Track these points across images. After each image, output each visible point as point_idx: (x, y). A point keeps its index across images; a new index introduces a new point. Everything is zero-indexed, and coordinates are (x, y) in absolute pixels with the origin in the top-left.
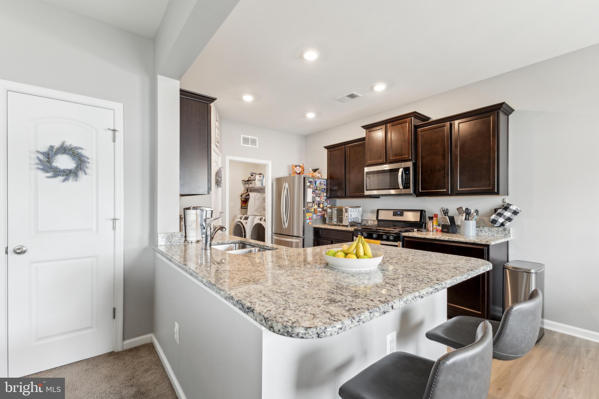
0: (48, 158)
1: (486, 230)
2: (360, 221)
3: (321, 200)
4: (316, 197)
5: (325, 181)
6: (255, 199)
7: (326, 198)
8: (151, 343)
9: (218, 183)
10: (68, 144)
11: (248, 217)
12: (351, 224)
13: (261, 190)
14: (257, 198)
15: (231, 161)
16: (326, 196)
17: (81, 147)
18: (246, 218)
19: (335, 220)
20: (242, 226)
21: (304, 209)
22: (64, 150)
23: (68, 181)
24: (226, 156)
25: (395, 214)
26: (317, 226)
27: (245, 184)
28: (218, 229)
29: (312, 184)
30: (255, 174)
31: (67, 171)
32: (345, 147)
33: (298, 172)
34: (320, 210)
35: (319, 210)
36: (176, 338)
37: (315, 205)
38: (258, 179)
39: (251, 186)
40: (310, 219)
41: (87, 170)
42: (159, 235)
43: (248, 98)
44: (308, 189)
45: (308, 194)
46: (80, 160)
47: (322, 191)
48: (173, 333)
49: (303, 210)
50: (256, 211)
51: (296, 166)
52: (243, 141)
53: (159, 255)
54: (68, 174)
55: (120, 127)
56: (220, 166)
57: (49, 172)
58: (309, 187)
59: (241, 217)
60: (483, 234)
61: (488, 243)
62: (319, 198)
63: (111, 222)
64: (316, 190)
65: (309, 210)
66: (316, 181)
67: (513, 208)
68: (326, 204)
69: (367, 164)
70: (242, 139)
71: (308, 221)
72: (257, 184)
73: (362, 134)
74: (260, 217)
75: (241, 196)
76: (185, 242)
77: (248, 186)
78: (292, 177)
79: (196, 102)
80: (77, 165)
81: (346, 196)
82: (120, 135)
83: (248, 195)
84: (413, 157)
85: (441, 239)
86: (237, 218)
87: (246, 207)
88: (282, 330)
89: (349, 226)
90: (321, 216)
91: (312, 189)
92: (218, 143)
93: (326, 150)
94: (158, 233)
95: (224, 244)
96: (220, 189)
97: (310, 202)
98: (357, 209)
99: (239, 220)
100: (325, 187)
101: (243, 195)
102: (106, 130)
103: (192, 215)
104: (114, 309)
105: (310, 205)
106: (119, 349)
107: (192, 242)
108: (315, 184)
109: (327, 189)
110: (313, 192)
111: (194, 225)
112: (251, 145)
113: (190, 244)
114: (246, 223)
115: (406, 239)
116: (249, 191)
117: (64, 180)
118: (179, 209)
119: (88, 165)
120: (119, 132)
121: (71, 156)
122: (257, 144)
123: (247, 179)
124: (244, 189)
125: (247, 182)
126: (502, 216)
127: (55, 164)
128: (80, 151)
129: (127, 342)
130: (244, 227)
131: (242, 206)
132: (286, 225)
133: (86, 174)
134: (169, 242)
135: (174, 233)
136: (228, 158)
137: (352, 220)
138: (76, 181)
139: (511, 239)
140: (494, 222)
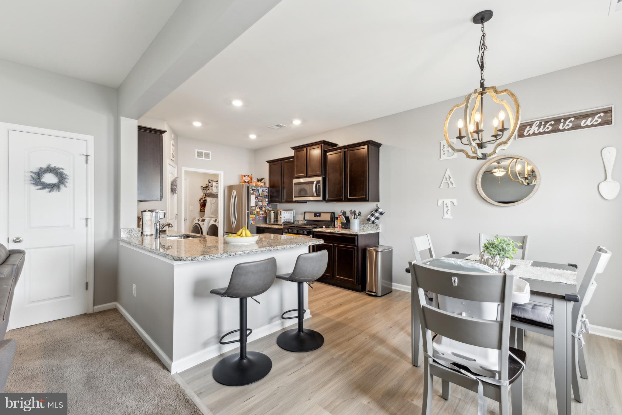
0: (38, 176)
1: (368, 226)
2: (292, 221)
3: (263, 204)
4: (259, 202)
5: (267, 189)
6: (211, 203)
7: (268, 203)
8: (115, 308)
9: (173, 191)
10: (53, 166)
11: (205, 219)
12: (284, 223)
13: (216, 196)
14: (213, 203)
15: (186, 172)
16: (268, 201)
17: (62, 168)
18: (203, 220)
19: (272, 220)
20: (199, 227)
21: (248, 211)
22: (49, 170)
23: (53, 192)
24: (182, 168)
25: (316, 215)
26: (259, 225)
27: (203, 190)
28: (166, 225)
29: (255, 192)
30: (212, 181)
31: (52, 185)
32: (281, 162)
33: (247, 181)
34: (263, 212)
35: (261, 212)
36: (134, 293)
37: (258, 209)
38: (215, 186)
39: (208, 191)
40: (253, 220)
41: (66, 184)
42: (121, 230)
43: (197, 124)
44: (252, 196)
45: (251, 199)
46: (61, 177)
47: (264, 197)
48: (132, 290)
49: (247, 213)
50: (212, 214)
51: (245, 176)
52: (197, 155)
53: (121, 244)
54: (52, 187)
55: (91, 152)
56: (176, 176)
57: (39, 186)
58: (253, 194)
59: (199, 219)
60: (366, 229)
61: (357, 234)
62: (262, 203)
63: (84, 221)
64: (259, 196)
65: (252, 213)
66: (259, 189)
67: (380, 210)
68: (268, 208)
69: (295, 177)
70: (196, 153)
71: (251, 222)
72: (214, 190)
73: (292, 153)
74: (214, 219)
75: (200, 200)
76: (141, 235)
77: (206, 192)
78: (241, 185)
79: (151, 134)
80: (59, 181)
81: (282, 201)
82: (91, 159)
83: (206, 200)
84: (323, 173)
85: (334, 232)
86: (196, 220)
87: (204, 211)
88: (177, 259)
89: (283, 225)
90: (263, 217)
91: (255, 196)
92: (174, 157)
93: (268, 164)
94: (121, 228)
95: (172, 236)
96: (175, 196)
97: (254, 206)
98: (290, 212)
99: (197, 222)
100: (267, 194)
101: (202, 200)
102: (81, 155)
103: (147, 216)
104: (87, 283)
105: (253, 208)
106: (91, 311)
107: (147, 235)
108: (258, 191)
109: (269, 195)
110: (256, 198)
111: (149, 223)
112: (204, 158)
113: (146, 236)
114: (203, 224)
115: (315, 233)
116: (207, 196)
117: (50, 191)
118: (137, 211)
119: (67, 180)
120: (91, 156)
121: (55, 174)
122: (210, 157)
123: (205, 186)
124: (203, 194)
125: (205, 188)
126: (374, 216)
127: (43, 180)
128: (61, 170)
129: (96, 307)
130: (201, 228)
131: (200, 209)
132: (235, 225)
133: (66, 187)
134: (130, 235)
135: (133, 228)
136: (183, 169)
137: (285, 221)
138: (59, 191)
139: (380, 231)
140: (369, 220)
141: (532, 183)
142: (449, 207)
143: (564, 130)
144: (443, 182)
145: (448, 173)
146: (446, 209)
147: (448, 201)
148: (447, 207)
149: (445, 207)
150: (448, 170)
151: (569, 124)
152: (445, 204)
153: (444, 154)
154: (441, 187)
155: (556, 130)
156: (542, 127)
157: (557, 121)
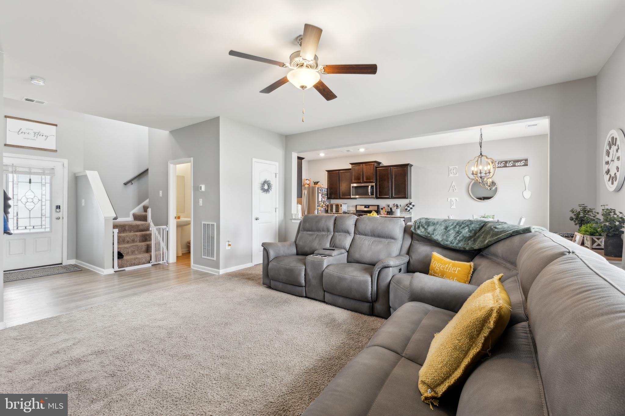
2: (347, 211)
3: (325, 200)
4: (323, 198)
5: (326, 189)
16: (327, 198)
25: (365, 207)
29: (321, 191)
32: (340, 172)
33: (308, 183)
35: (324, 205)
37: (322, 203)
41: (271, 189)
51: (307, 180)
54: (267, 191)
58: (320, 193)
60: (402, 215)
63: (275, 209)
64: (323, 194)
65: (320, 206)
66: (323, 190)
67: (413, 204)
68: (327, 202)
69: (353, 182)
71: (319, 212)
73: (350, 167)
84: (375, 181)
90: (325, 209)
93: (327, 172)
97: (320, 201)
100: (326, 193)
109: (328, 194)
110: (321, 196)
117: (266, 193)
119: (272, 187)
120: (278, 174)
121: (267, 184)
126: (409, 207)
128: (270, 182)
133: (271, 191)
137: (344, 210)
139: (412, 216)
140: (406, 209)
141: (492, 189)
142: (454, 202)
143: (509, 167)
144: (451, 188)
145: (454, 184)
146: (452, 203)
147: (453, 199)
148: (453, 202)
149: (452, 202)
150: (453, 182)
151: (511, 164)
152: (452, 200)
153: (451, 173)
154: (449, 191)
155: (505, 166)
156: (500, 164)
157: (506, 162)
